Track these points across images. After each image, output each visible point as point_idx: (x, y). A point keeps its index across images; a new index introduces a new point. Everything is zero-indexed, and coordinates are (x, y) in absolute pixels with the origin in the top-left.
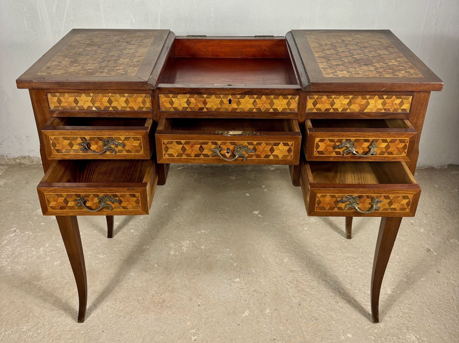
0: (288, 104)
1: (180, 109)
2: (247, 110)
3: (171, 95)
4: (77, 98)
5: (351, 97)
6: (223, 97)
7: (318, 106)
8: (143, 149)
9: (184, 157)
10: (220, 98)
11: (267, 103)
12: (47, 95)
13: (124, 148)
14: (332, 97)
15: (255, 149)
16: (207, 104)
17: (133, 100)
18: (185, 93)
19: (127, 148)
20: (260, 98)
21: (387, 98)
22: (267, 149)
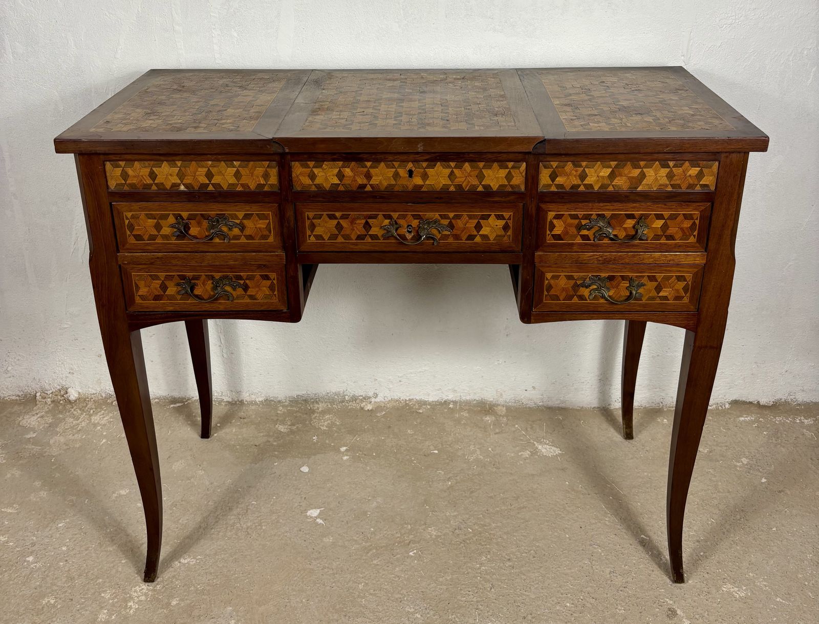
0: (509, 177)
1: (327, 186)
2: (438, 187)
3: (311, 164)
4: (154, 169)
5: (613, 164)
6: (400, 166)
7: (560, 180)
8: (272, 234)
9: (340, 239)
10: (393, 167)
11: (472, 175)
12: (104, 165)
13: (242, 233)
14: (581, 165)
15: (451, 226)
16: (371, 177)
17: (248, 172)
18: (334, 160)
19: (248, 232)
20: (460, 167)
21: (675, 166)
22: (470, 226)
